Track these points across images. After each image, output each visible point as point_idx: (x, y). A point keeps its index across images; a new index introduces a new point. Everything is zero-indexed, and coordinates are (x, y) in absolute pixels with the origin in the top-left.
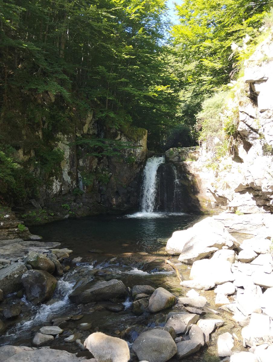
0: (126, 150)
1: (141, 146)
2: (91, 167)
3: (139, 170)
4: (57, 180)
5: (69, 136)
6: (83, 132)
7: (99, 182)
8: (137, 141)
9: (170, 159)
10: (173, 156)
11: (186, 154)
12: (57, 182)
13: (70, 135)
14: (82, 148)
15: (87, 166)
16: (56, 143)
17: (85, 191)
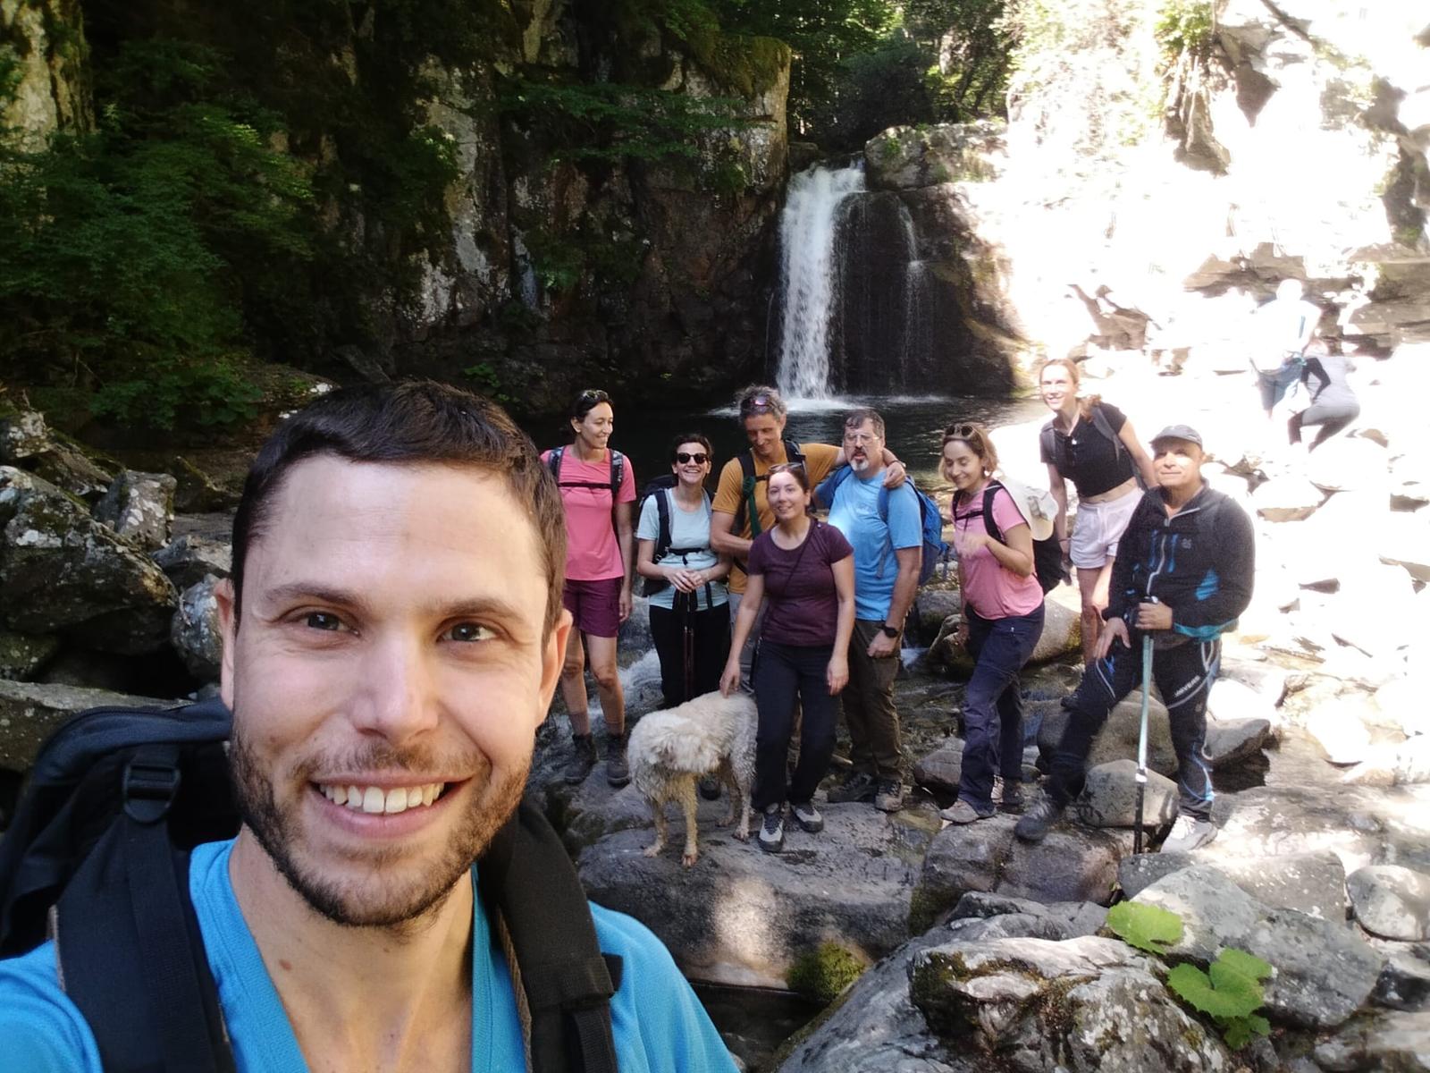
0: (704, 136)
1: (767, 118)
2: (562, 212)
3: (761, 223)
4: (434, 267)
5: (473, 74)
6: (524, 55)
7: (598, 279)
8: (754, 96)
9: (886, 177)
10: (895, 163)
11: (955, 151)
12: (438, 273)
13: (476, 70)
14: (524, 130)
15: (547, 209)
16: (419, 102)
17: (545, 316)
